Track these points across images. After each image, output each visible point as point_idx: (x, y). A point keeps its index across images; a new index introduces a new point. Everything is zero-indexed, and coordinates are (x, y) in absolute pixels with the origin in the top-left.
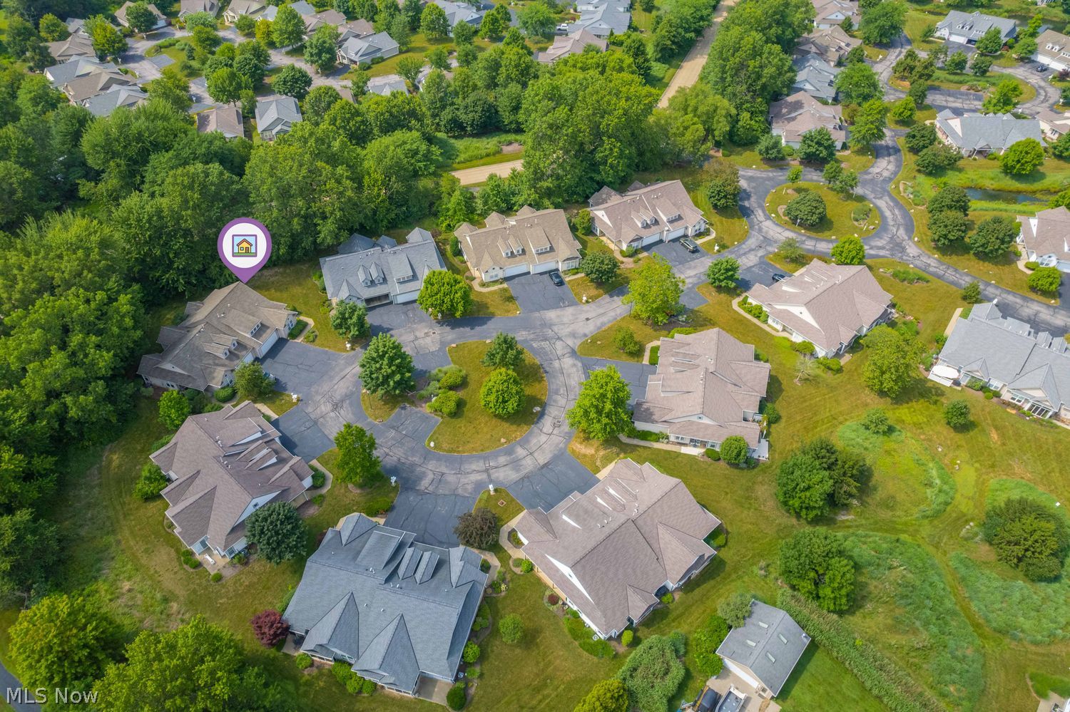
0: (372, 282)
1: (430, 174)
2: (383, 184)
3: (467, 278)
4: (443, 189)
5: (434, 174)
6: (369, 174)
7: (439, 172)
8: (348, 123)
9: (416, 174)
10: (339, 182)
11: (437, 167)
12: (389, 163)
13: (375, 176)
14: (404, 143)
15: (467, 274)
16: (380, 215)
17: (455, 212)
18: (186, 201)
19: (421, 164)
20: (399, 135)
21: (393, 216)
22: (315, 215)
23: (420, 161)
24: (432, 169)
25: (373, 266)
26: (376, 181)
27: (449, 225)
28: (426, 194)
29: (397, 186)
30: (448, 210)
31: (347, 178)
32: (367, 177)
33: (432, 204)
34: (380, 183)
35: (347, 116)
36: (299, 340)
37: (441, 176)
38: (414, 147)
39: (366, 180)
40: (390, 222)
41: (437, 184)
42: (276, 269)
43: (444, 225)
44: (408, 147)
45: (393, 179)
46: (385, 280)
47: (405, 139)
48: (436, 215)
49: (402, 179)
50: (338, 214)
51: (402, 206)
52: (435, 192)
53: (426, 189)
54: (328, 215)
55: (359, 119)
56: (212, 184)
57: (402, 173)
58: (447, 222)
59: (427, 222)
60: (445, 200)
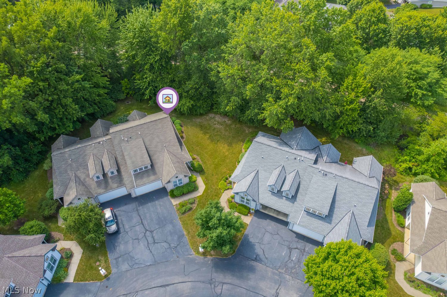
0: (280, 192)
1: (423, 106)
2: (364, 93)
3: (394, 252)
4: (428, 128)
5: (428, 108)
6: (355, 75)
7: (436, 108)
8: (370, 26)
9: (407, 99)
10: (314, 69)
11: (436, 103)
12: (385, 73)
13: (360, 80)
14: (416, 62)
15: (396, 246)
16: (340, 122)
17: (428, 160)
18: (166, 23)
19: (420, 92)
20: (414, 52)
21: (355, 129)
22: (271, 90)
23: (420, 88)
24: (430, 101)
25: (294, 174)
26: (358, 86)
27: (410, 169)
28: (405, 123)
29: (377, 100)
30: (420, 153)
31: (329, 69)
32: (351, 77)
33: (404, 136)
34: (361, 89)
35: (373, 19)
36: (175, 202)
37: (435, 113)
38: (425, 70)
39: (348, 81)
40: (348, 132)
41: (424, 119)
42: (226, 120)
43: (404, 165)
44: (418, 67)
45: (379, 93)
46: (294, 198)
47: (420, 59)
48: (402, 149)
49: (389, 98)
50: (292, 100)
51: (371, 123)
52: (416, 127)
53: (408, 119)
54: (282, 95)
55: (382, 26)
56: (198, 18)
57: (393, 90)
58: (411, 165)
59: (386, 152)
60: (423, 139)
